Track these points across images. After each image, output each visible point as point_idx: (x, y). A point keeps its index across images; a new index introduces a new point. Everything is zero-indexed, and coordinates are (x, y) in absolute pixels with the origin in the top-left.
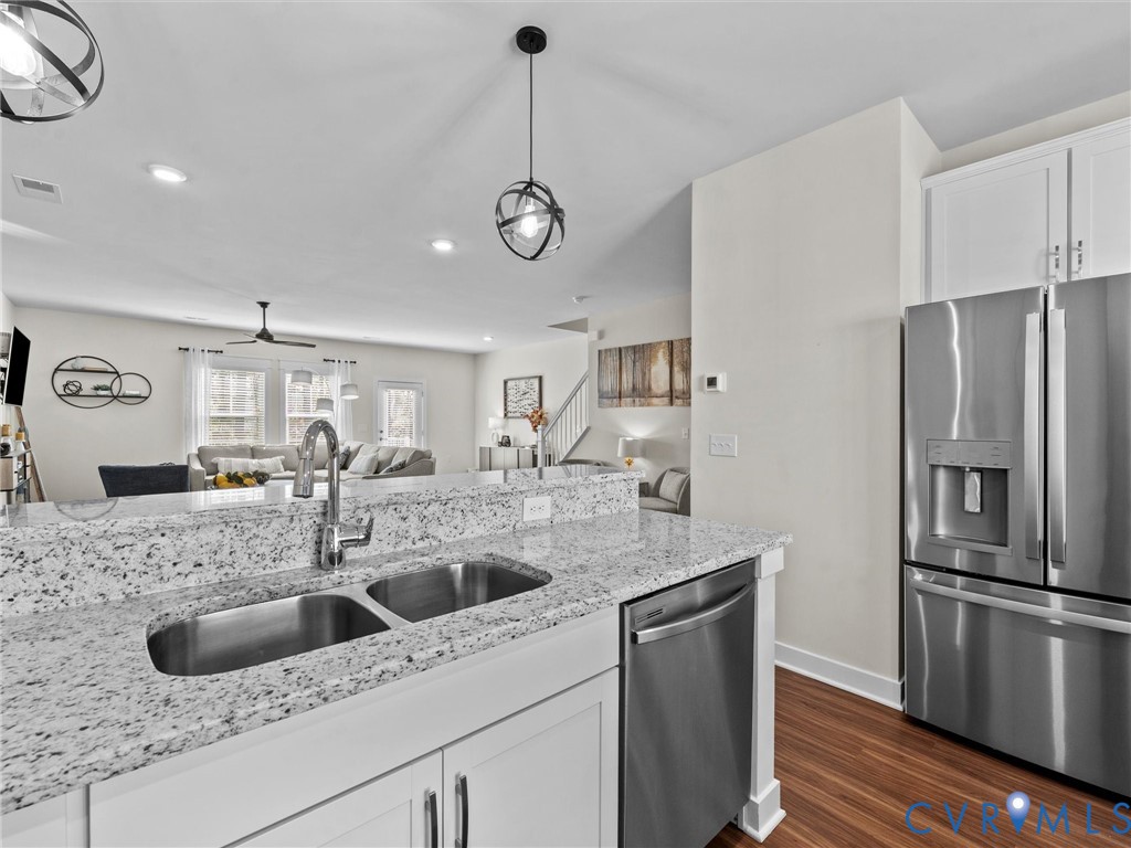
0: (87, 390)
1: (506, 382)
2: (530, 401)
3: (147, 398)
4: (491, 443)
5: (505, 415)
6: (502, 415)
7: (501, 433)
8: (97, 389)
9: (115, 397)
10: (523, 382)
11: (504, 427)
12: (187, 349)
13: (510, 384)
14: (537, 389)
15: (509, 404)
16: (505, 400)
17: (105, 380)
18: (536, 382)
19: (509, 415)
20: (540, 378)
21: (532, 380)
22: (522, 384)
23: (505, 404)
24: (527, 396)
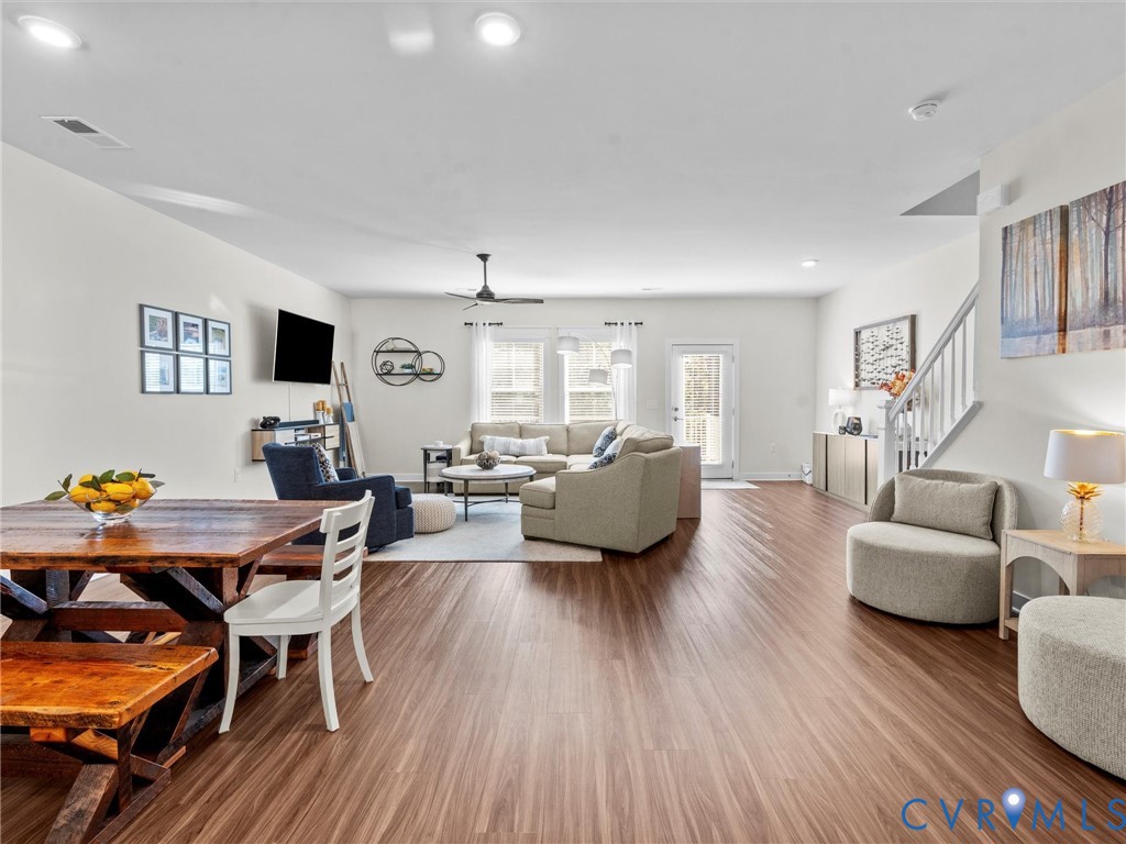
0: (397, 370)
1: (857, 333)
2: (894, 361)
3: (440, 375)
4: (831, 429)
5: (857, 385)
6: (852, 385)
7: (850, 413)
8: (403, 367)
9: (417, 375)
10: (884, 328)
11: (855, 404)
12: (471, 324)
13: (865, 335)
14: (907, 339)
15: (863, 366)
16: (857, 360)
17: (409, 359)
18: (905, 327)
19: (863, 384)
20: (913, 320)
21: (899, 325)
22: (882, 334)
23: (857, 368)
24: (891, 351)
